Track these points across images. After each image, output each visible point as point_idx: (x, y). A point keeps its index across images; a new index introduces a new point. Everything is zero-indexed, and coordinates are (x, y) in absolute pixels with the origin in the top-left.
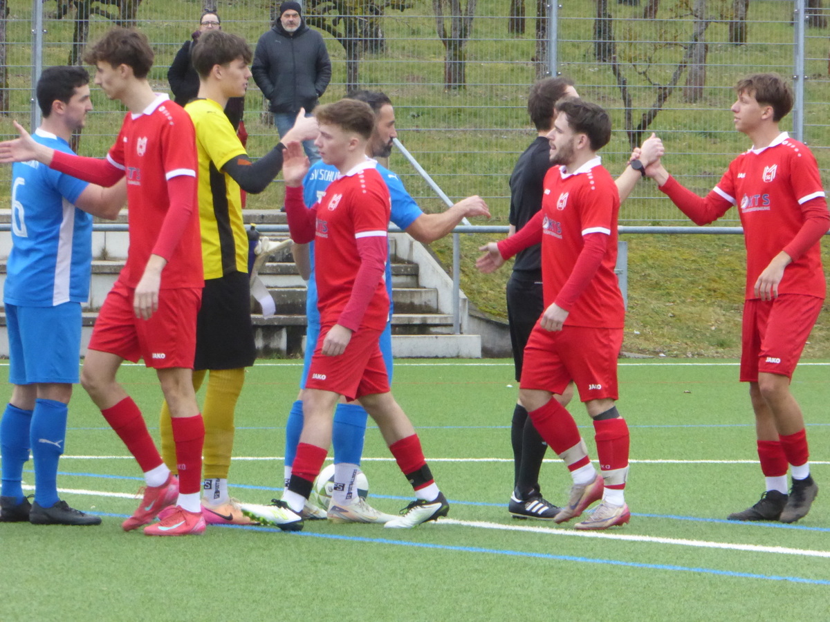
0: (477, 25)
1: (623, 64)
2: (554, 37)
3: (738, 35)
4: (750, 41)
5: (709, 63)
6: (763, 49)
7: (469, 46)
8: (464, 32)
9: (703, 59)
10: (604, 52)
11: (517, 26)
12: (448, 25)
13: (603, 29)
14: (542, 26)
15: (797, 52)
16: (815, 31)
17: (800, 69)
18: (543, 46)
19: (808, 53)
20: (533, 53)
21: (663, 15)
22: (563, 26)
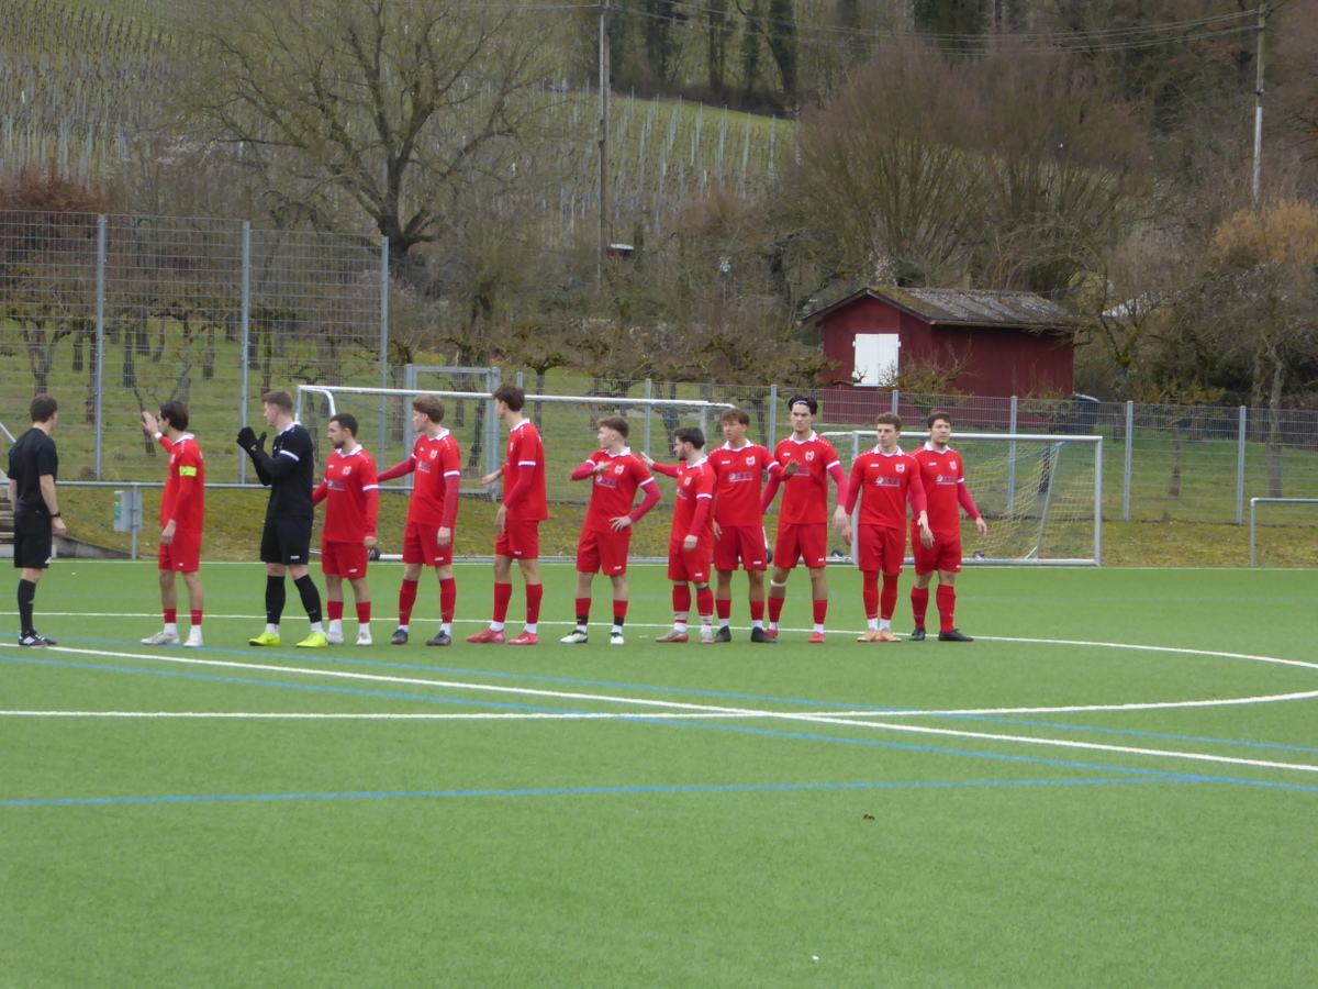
0: (54, 366)
1: (141, 390)
2: (100, 373)
3: (208, 373)
4: (215, 377)
5: (191, 389)
6: (222, 381)
7: (49, 378)
8: (46, 370)
9: (187, 387)
10: (129, 382)
11: (78, 367)
12: (37, 365)
13: (128, 369)
14: (93, 367)
15: (243, 383)
16: (253, 371)
17: (245, 393)
18: (93, 379)
19: (249, 384)
20: (87, 382)
21: (163, 361)
22: (105, 367)
